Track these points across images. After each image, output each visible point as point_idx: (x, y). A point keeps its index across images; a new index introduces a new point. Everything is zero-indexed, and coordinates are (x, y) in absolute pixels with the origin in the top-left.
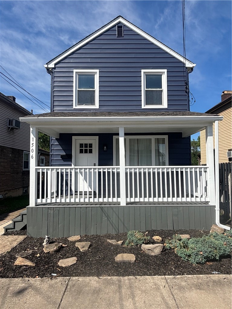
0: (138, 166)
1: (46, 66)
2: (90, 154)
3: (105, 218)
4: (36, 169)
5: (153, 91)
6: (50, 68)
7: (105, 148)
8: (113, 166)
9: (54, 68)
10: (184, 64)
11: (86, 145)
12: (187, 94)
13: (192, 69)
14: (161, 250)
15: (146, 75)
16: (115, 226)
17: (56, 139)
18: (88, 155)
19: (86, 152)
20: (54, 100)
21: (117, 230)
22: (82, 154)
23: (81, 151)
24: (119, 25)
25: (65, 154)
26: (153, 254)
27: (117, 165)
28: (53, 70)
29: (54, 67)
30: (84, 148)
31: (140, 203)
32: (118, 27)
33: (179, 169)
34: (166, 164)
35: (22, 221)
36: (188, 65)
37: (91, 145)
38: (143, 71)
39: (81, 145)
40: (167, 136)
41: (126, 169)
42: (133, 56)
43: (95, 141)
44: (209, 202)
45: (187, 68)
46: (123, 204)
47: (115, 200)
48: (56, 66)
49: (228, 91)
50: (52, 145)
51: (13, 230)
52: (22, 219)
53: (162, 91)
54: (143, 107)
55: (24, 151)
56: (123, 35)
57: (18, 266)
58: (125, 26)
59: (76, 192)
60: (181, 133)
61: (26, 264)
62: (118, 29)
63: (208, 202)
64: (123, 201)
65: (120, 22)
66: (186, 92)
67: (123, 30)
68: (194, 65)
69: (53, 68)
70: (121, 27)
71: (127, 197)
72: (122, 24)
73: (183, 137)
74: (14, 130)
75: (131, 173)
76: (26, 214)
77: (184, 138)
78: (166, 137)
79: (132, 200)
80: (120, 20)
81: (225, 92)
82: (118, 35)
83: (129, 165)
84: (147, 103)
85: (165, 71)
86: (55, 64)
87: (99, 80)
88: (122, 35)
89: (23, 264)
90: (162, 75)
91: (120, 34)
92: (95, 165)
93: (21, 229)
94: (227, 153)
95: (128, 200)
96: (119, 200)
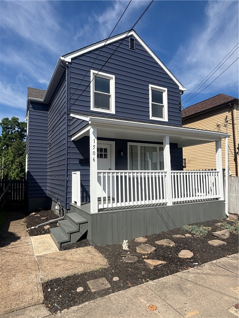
1: (62, 58)
2: (105, 159)
5: (157, 105)
6: (66, 62)
9: (71, 63)
10: (178, 87)
11: (102, 150)
12: (180, 112)
13: (182, 92)
14: (229, 233)
15: (152, 90)
17: (73, 141)
19: (101, 156)
20: (70, 99)
26: (226, 237)
35: (79, 231)
36: (181, 88)
37: (106, 150)
38: (150, 86)
42: (143, 69)
43: (110, 147)
44: (219, 198)
46: (170, 204)
47: (161, 201)
50: (68, 147)
51: (68, 243)
53: (163, 106)
54: (151, 118)
57: (156, 265)
58: (136, 40)
60: (177, 144)
62: (130, 41)
65: (132, 36)
67: (135, 43)
70: (133, 40)
73: (178, 147)
79: (176, 200)
80: (133, 33)
82: (131, 47)
85: (166, 89)
86: (72, 59)
87: (115, 86)
88: (134, 48)
90: (163, 92)
93: (78, 241)
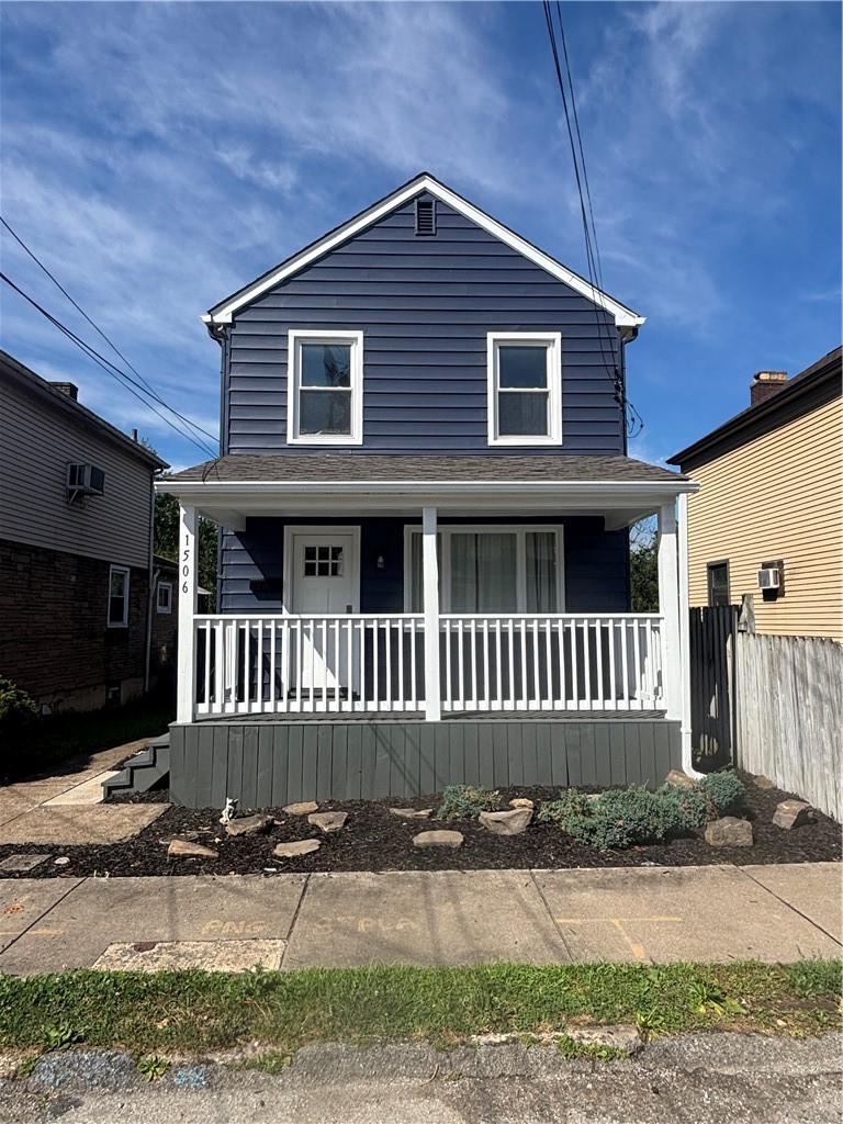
0: (477, 612)
1: (207, 318)
2: (335, 579)
3: (383, 756)
4: (195, 620)
5: (520, 393)
6: (219, 325)
7: (381, 560)
8: (402, 612)
9: (232, 325)
10: (613, 317)
11: (324, 552)
12: (618, 405)
13: (635, 330)
14: (528, 823)
15: (500, 348)
16: (411, 776)
17: (237, 534)
18: (329, 580)
19: (323, 571)
20: (230, 420)
21: (414, 785)
22: (310, 578)
23: (310, 571)
24: (422, 199)
25: (260, 577)
26: (507, 832)
27: (414, 611)
28: (228, 329)
29: (230, 321)
30: (317, 561)
31: (477, 713)
32: (420, 205)
33: (586, 621)
34: (558, 609)
35: (153, 765)
36: (623, 318)
37: (337, 551)
38: (491, 336)
39: (310, 553)
40: (562, 526)
41: (442, 621)
42: (463, 290)
43: (350, 541)
44: (666, 711)
45: (619, 328)
46: (433, 716)
47: (411, 706)
48: (236, 319)
49: (771, 373)
50: (223, 550)
51: (127, 791)
52: (155, 761)
53: (546, 394)
54: (491, 442)
55: (112, 566)
56: (434, 228)
57: (178, 855)
58: (439, 201)
59: (293, 689)
60: (601, 519)
61: (196, 852)
62: (419, 211)
63: (663, 712)
64: (432, 709)
65: (424, 192)
66: (617, 399)
67: (433, 213)
68: (641, 321)
69: (226, 325)
70: (429, 205)
71: (443, 697)
72: (432, 195)
73: (606, 529)
74: (86, 497)
75: (454, 636)
76: (167, 747)
77: (612, 533)
78: (558, 530)
79: (458, 706)
80: (427, 184)
81: (763, 377)
82: (419, 229)
83: (450, 610)
84: (504, 430)
85: (557, 336)
86: (235, 314)
87: (364, 360)
88: (431, 230)
89: (188, 852)
90: (546, 348)
91: (424, 226)
92: (349, 610)
93: (150, 789)
94: (757, 576)
95: (447, 707)
96: (422, 705)
